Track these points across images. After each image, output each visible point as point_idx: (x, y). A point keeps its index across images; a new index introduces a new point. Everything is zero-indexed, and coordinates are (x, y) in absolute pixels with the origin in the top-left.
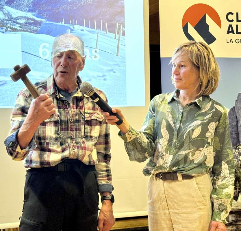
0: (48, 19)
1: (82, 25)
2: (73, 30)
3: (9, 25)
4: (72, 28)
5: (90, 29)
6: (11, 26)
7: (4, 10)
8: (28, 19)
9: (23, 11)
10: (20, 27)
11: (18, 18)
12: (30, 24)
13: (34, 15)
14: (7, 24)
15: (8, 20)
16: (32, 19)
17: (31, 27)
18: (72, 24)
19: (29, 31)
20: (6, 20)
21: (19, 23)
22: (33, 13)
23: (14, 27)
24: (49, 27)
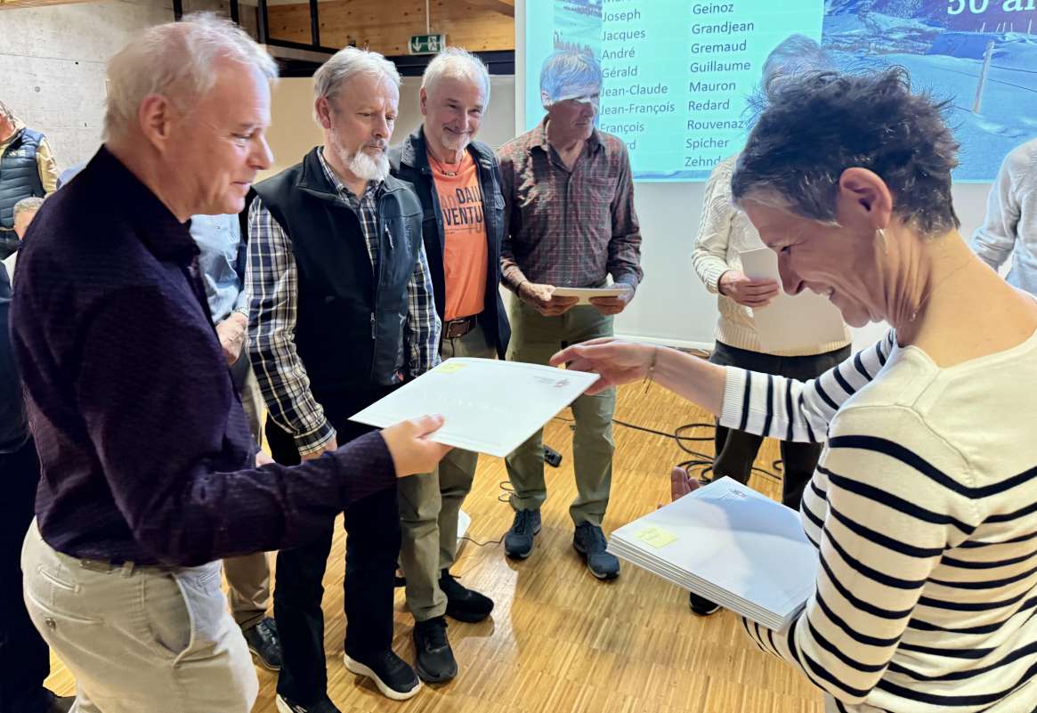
0: (950, 27)
1: (1024, 30)
2: (1000, 42)
3: (873, 45)
4: (1000, 39)
6: (877, 46)
7: (868, 20)
8: (911, 30)
9: (901, 17)
10: (893, 46)
11: (891, 31)
12: (914, 38)
13: (924, 23)
14: (870, 43)
15: (873, 36)
16: (920, 31)
17: (916, 44)
18: (1000, 30)
19: (910, 50)
20: (869, 36)
21: (892, 40)
22: (923, 20)
23: (881, 47)
24: (950, 41)
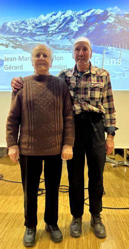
1: (112, 46)
4: (107, 48)
5: (117, 48)
